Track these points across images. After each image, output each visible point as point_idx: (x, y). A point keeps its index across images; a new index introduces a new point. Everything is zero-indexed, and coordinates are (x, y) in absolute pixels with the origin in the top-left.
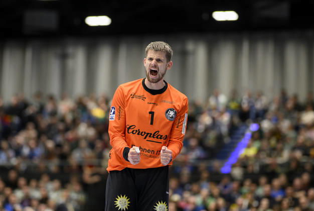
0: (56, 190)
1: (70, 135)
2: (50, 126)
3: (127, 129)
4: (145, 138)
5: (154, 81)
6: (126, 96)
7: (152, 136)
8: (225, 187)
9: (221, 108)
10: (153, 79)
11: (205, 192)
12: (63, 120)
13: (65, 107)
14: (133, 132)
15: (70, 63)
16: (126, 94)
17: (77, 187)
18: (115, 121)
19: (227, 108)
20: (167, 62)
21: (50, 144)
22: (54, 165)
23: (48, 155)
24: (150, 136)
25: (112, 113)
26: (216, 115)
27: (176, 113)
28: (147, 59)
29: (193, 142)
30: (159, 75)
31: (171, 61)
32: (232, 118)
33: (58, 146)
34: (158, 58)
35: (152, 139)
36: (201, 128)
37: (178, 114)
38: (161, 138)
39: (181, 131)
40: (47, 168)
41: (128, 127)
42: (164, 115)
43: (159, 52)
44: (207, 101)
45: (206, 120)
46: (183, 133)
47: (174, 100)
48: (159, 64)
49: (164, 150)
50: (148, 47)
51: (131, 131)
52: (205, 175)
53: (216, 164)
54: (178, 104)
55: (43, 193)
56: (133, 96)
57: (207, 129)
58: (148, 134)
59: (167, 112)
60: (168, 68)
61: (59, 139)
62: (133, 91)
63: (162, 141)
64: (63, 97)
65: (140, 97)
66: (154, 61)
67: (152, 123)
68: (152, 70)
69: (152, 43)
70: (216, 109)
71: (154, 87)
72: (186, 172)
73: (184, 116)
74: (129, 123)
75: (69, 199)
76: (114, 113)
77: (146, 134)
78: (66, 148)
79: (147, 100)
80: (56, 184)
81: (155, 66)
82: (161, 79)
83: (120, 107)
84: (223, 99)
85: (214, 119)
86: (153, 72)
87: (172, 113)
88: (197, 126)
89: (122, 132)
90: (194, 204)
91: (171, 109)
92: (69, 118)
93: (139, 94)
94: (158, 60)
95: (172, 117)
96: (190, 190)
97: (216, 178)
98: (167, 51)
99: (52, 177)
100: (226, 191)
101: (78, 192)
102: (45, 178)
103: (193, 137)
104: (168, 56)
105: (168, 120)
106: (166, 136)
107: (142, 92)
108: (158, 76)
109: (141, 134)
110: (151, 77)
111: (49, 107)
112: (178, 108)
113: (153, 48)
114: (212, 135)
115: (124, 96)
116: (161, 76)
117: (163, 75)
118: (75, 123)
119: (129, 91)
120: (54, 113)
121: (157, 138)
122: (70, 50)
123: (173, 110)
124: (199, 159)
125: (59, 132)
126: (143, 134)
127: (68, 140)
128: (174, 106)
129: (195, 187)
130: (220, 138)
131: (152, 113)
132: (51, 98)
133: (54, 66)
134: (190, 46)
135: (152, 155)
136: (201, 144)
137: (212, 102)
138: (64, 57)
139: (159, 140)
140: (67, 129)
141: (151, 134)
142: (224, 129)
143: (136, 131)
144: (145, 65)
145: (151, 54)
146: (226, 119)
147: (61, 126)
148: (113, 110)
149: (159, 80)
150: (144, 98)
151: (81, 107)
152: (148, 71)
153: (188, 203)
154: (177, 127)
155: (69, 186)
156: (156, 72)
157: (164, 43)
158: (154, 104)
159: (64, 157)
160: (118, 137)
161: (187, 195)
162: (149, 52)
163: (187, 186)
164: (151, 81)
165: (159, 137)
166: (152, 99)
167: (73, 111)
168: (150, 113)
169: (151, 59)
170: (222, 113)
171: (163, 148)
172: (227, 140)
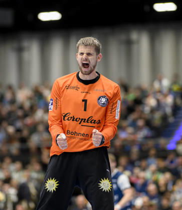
0: (18, 171)
1: (28, 121)
2: (10, 113)
3: (63, 117)
4: (80, 124)
5: (87, 73)
6: (62, 88)
7: (86, 121)
8: (172, 162)
9: (165, 90)
10: (86, 72)
11: (153, 167)
12: (21, 107)
13: (23, 96)
14: (68, 119)
15: (26, 55)
16: (61, 86)
17: (37, 167)
18: (53, 111)
19: (170, 90)
20: (97, 55)
21: (11, 130)
22: (15, 148)
23: (9, 139)
24: (84, 122)
25: (50, 104)
26: (160, 97)
27: (108, 100)
28: (79, 54)
29: (141, 123)
30: (91, 68)
31: (100, 54)
32: (175, 99)
33: (18, 131)
34: (88, 52)
35: (86, 124)
36: (147, 109)
37: (111, 101)
38: (94, 123)
39: (115, 116)
40: (9, 151)
41: (64, 115)
42: (96, 102)
43: (88, 47)
44: (152, 85)
45: (152, 102)
46: (116, 118)
47: (106, 88)
48: (90, 58)
49: (95, 133)
50: (79, 43)
51: (66, 118)
52: (153, 152)
53: (162, 141)
54: (110, 91)
55: (7, 174)
56: (68, 87)
57: (153, 111)
58: (82, 119)
59: (99, 99)
60: (99, 60)
61: (19, 124)
62: (68, 83)
63: (95, 125)
64: (21, 87)
65: (73, 88)
66: (85, 55)
67: (85, 110)
68: (84, 64)
69: (82, 39)
70: (160, 92)
71: (87, 78)
72: (135, 150)
73: (117, 102)
74: (64, 111)
75: (30, 179)
76: (52, 104)
77: (80, 120)
78: (25, 133)
79: (80, 90)
80: (18, 165)
81: (86, 60)
82: (93, 70)
83: (57, 98)
84: (166, 83)
85: (158, 101)
86: (86, 65)
87: (103, 100)
88: (144, 108)
89: (59, 121)
90: (144, 178)
91: (103, 97)
92: (27, 105)
93: (73, 85)
94: (89, 54)
95: (104, 104)
96: (139, 166)
97: (162, 154)
98: (95, 45)
99: (14, 159)
100: (173, 166)
101: (38, 172)
102: (8, 160)
103: (140, 118)
104: (97, 50)
105: (100, 106)
106: (99, 120)
107: (76, 83)
108: (89, 69)
109: (76, 120)
110: (84, 69)
111: (8, 96)
112: (110, 95)
113: (83, 43)
114: (158, 116)
115: (59, 89)
116: (92, 68)
117: (94, 67)
118: (32, 109)
119: (65, 83)
120: (13, 101)
121: (91, 122)
122: (25, 44)
123: (105, 97)
124: (146, 138)
125: (19, 118)
126: (78, 120)
127: (26, 125)
128: (106, 94)
129: (144, 163)
130: (165, 118)
131: (85, 101)
132: (10, 87)
133: (11, 59)
134: (134, 36)
135: (87, 138)
136: (148, 124)
137: (157, 85)
138: (20, 50)
139: (92, 125)
140: (26, 115)
141: (85, 119)
142: (169, 110)
143: (71, 118)
144: (78, 59)
145: (82, 49)
146: (170, 100)
147: (20, 113)
148: (51, 102)
149: (91, 72)
150: (77, 88)
151: (38, 94)
152: (80, 65)
153: (138, 177)
154: (111, 113)
155: (30, 167)
156: (87, 64)
157: (92, 38)
158: (87, 92)
159: (23, 140)
160: (54, 126)
161: (137, 171)
162: (80, 47)
163: (137, 163)
164: (84, 74)
165: (93, 121)
166: (85, 89)
167: (30, 98)
168: (83, 101)
169: (82, 54)
170: (165, 96)
171: (94, 130)
172: (171, 120)
